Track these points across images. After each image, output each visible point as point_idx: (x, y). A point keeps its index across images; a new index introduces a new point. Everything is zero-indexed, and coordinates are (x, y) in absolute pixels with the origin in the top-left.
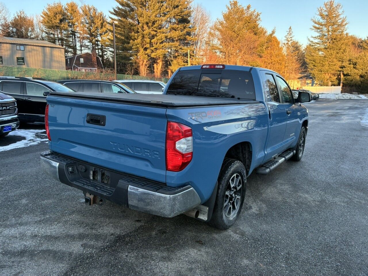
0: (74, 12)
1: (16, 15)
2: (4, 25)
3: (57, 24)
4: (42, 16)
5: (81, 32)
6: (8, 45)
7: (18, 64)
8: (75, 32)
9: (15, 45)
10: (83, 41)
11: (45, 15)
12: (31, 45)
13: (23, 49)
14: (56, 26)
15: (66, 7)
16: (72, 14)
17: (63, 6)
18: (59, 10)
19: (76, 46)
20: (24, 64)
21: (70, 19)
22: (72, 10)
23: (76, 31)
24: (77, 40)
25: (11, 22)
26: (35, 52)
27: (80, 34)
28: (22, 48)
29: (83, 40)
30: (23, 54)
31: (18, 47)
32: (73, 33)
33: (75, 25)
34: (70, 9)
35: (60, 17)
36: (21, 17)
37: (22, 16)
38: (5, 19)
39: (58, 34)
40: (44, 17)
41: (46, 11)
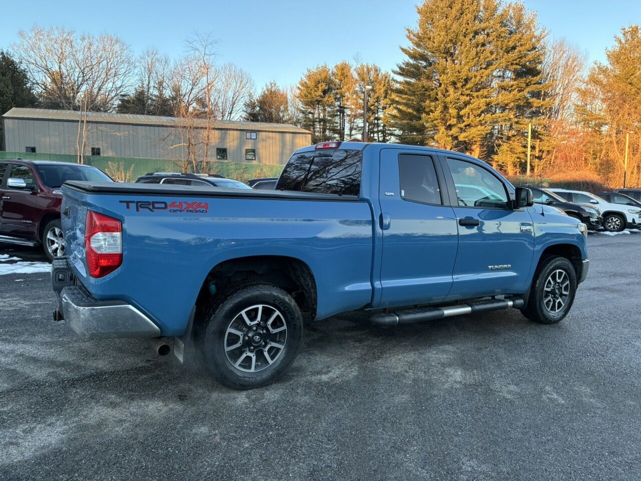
0: (344, 77)
1: (265, 89)
2: (248, 104)
3: (319, 97)
4: (299, 88)
5: (353, 107)
6: (235, 132)
7: (246, 159)
8: (344, 108)
9: (245, 132)
10: (355, 121)
11: (303, 85)
12: (265, 131)
13: (255, 138)
14: (317, 100)
15: (335, 70)
16: (342, 81)
17: (329, 70)
18: (323, 76)
19: (344, 129)
20: (255, 159)
21: (337, 89)
22: (342, 74)
23: (345, 106)
24: (347, 119)
25: (257, 100)
26: (271, 141)
27: (351, 109)
28: (254, 135)
29: (354, 119)
30: (255, 144)
31: (248, 135)
32: (342, 110)
33: (344, 97)
34: (339, 74)
35: (324, 86)
36: (271, 91)
37: (273, 90)
38: (250, 95)
39: (318, 113)
40: (302, 88)
41: (305, 79)
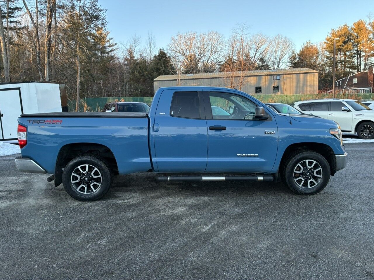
0: (360, 31)
1: (303, 46)
2: (291, 58)
3: (340, 46)
4: (325, 42)
5: (367, 50)
6: (267, 77)
7: (273, 92)
8: (361, 51)
9: (273, 76)
10: (369, 59)
11: (328, 40)
12: (286, 74)
13: (279, 79)
14: (338, 49)
15: (354, 27)
16: (358, 33)
17: (349, 27)
18: (343, 32)
19: (360, 65)
20: (279, 92)
21: (355, 39)
22: (359, 29)
23: (361, 50)
24: (362, 59)
25: (298, 54)
26: (289, 80)
27: (366, 52)
28: (278, 77)
29: (368, 58)
30: (279, 83)
31: (275, 77)
32: (359, 53)
33: (360, 43)
34: (356, 29)
35: (344, 39)
36: (307, 47)
37: (308, 46)
38: (293, 52)
39: (340, 57)
40: (328, 42)
41: (330, 36)
